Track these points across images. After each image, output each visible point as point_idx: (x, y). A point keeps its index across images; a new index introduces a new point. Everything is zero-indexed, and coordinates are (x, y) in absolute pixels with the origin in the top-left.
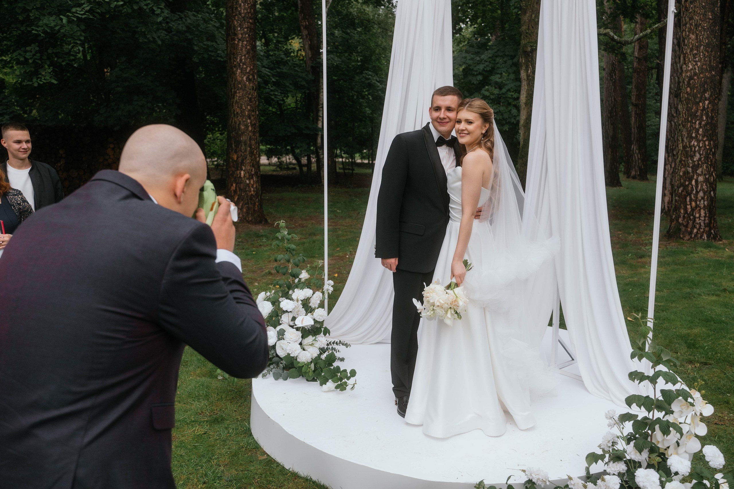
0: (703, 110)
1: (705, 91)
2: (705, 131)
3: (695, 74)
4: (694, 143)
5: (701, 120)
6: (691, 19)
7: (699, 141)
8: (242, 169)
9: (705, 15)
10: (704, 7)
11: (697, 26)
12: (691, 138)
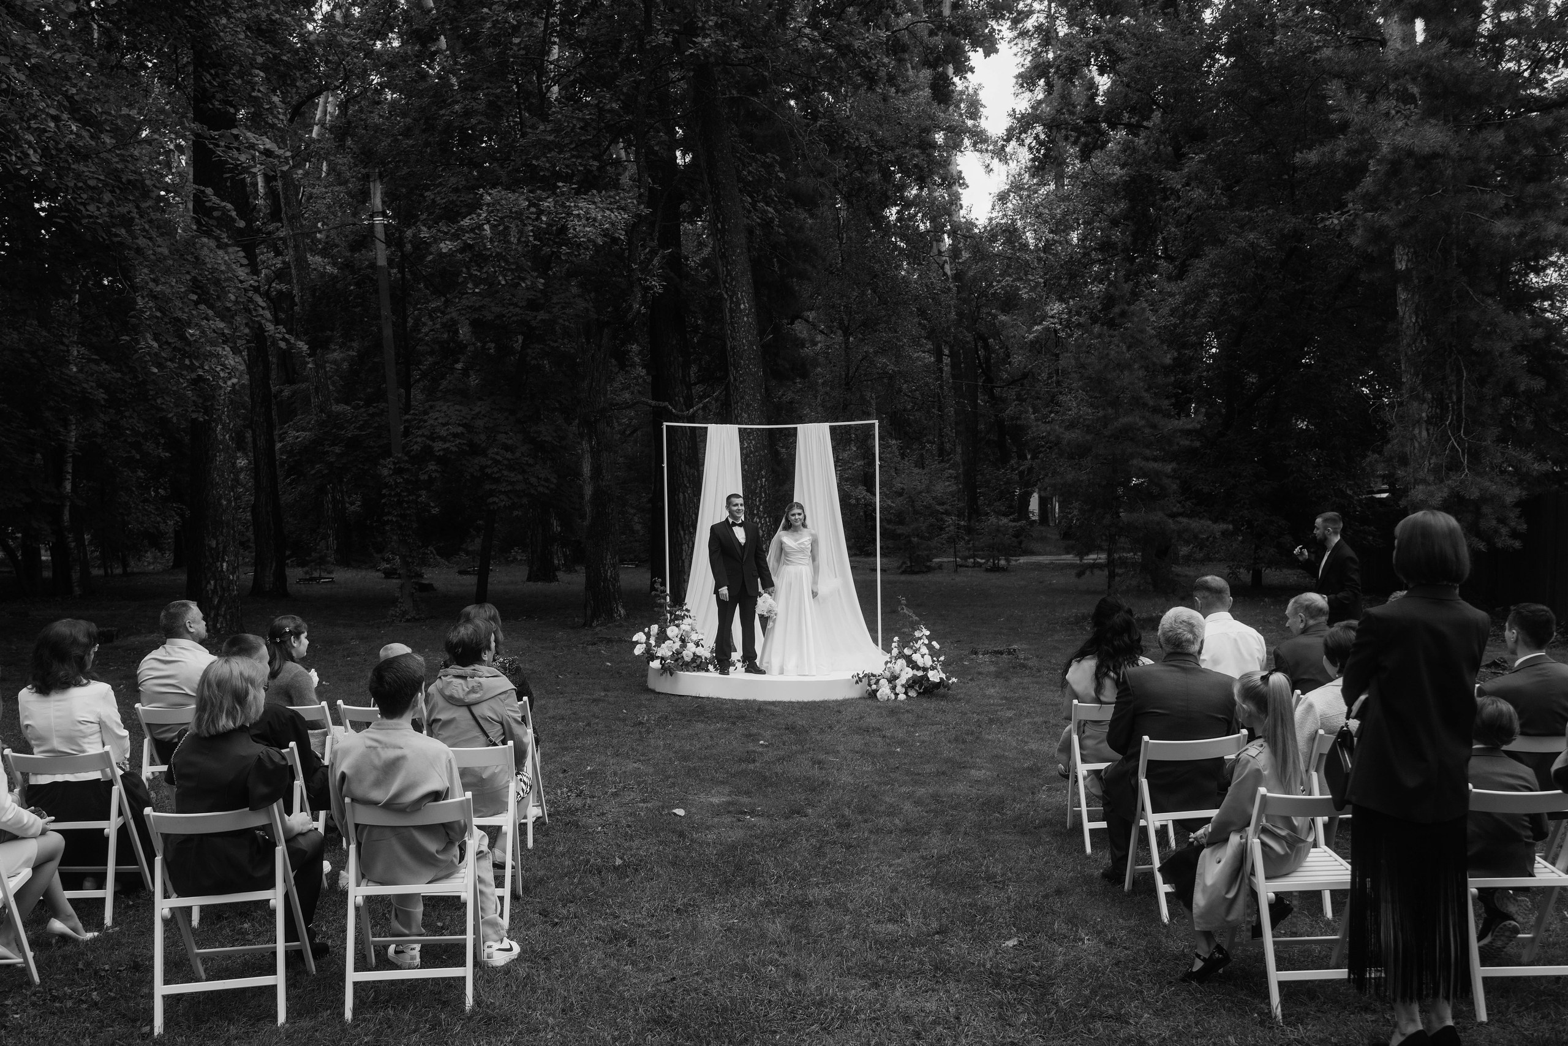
0: (762, 487)
1: (761, 470)
2: (765, 508)
3: (751, 452)
4: (756, 519)
5: (761, 497)
6: (742, 398)
7: (760, 518)
8: (224, 560)
9: (754, 396)
10: (753, 388)
11: (748, 405)
12: (754, 515)
